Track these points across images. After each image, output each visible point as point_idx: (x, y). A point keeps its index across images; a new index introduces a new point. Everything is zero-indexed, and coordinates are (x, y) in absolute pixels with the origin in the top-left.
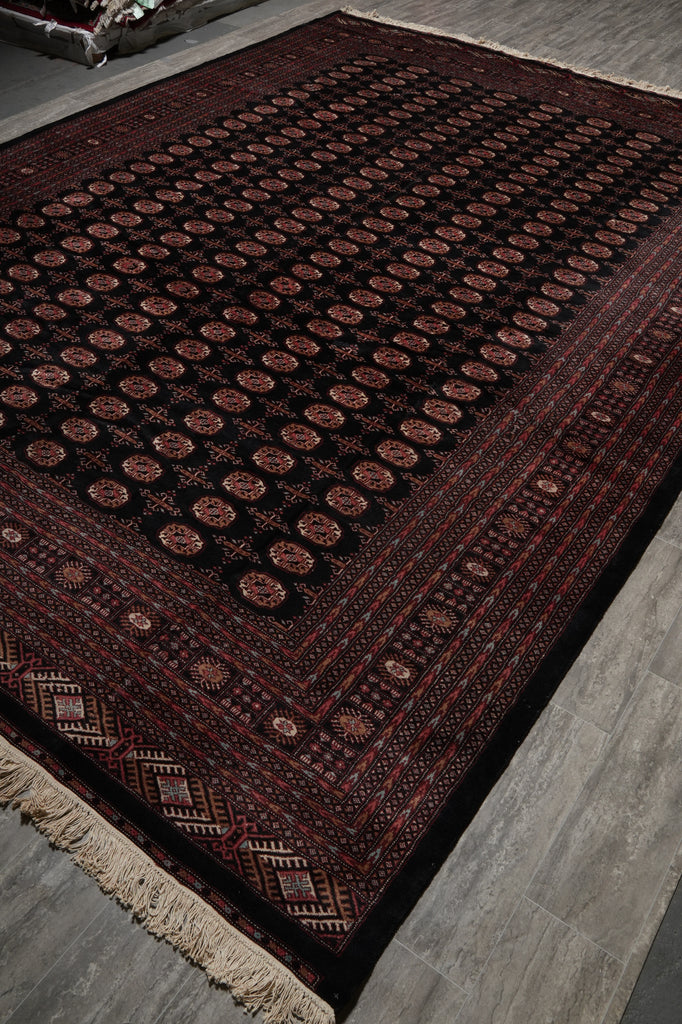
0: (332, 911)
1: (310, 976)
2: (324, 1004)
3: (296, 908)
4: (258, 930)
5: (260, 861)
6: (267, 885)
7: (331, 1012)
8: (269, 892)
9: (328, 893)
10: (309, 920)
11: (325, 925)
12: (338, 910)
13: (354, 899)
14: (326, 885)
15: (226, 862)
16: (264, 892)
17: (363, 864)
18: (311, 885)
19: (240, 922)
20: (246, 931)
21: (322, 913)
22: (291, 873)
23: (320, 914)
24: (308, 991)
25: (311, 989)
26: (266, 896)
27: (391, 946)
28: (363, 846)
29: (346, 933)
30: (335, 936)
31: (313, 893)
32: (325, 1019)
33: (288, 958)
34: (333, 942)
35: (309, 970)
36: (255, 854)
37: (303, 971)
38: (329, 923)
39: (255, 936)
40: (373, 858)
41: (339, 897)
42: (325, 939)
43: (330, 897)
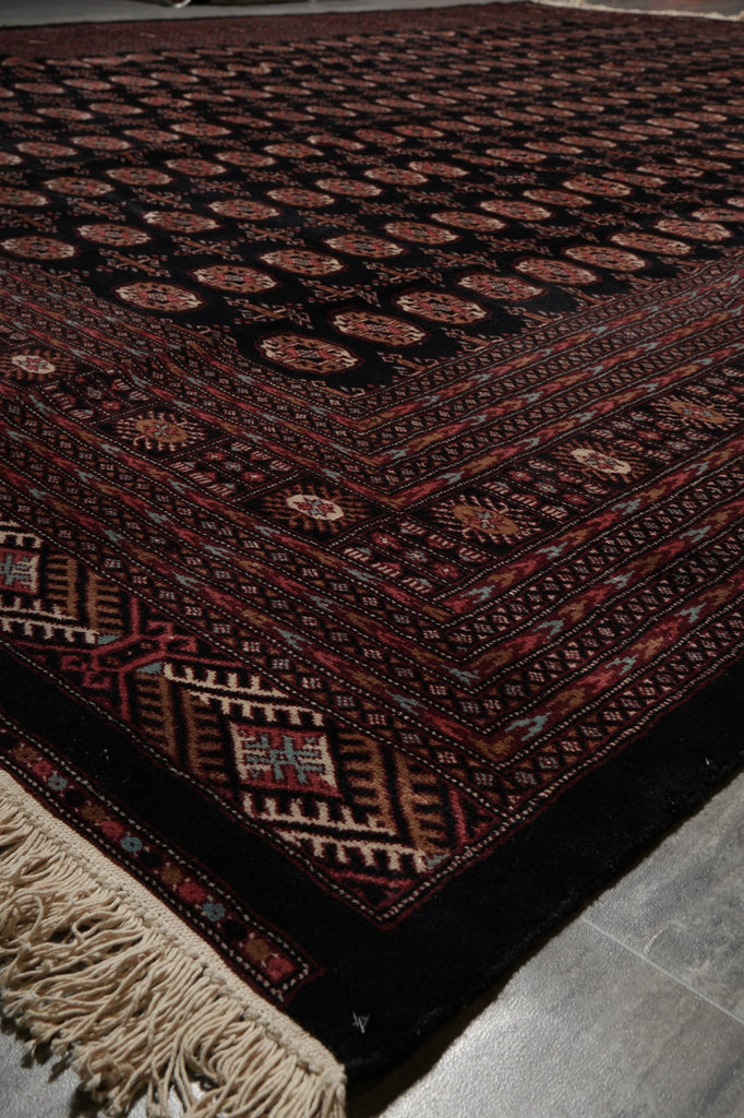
0: (380, 824)
1: (277, 964)
2: (311, 1048)
3: (271, 804)
4: (135, 833)
5: (187, 704)
6: (193, 746)
7: (334, 1073)
8: (196, 762)
9: (376, 784)
10: (305, 836)
11: (354, 854)
12: (401, 823)
13: (456, 806)
14: (375, 766)
15: (88, 693)
16: (182, 758)
17: (490, 739)
18: (326, 760)
19: (88, 810)
20: (98, 830)
21: (349, 824)
22: (274, 732)
23: (341, 826)
24: (260, 1005)
25: (272, 1000)
26: (185, 767)
27: (571, 933)
28: (492, 705)
29: (419, 879)
30: (381, 881)
31: (330, 779)
32: (306, 1092)
33: (212, 911)
34: (374, 895)
35: (274, 946)
36: (176, 689)
37: (254, 944)
38: (367, 849)
39: (125, 844)
40: (524, 731)
41: (407, 796)
42: (349, 885)
43: (382, 793)
